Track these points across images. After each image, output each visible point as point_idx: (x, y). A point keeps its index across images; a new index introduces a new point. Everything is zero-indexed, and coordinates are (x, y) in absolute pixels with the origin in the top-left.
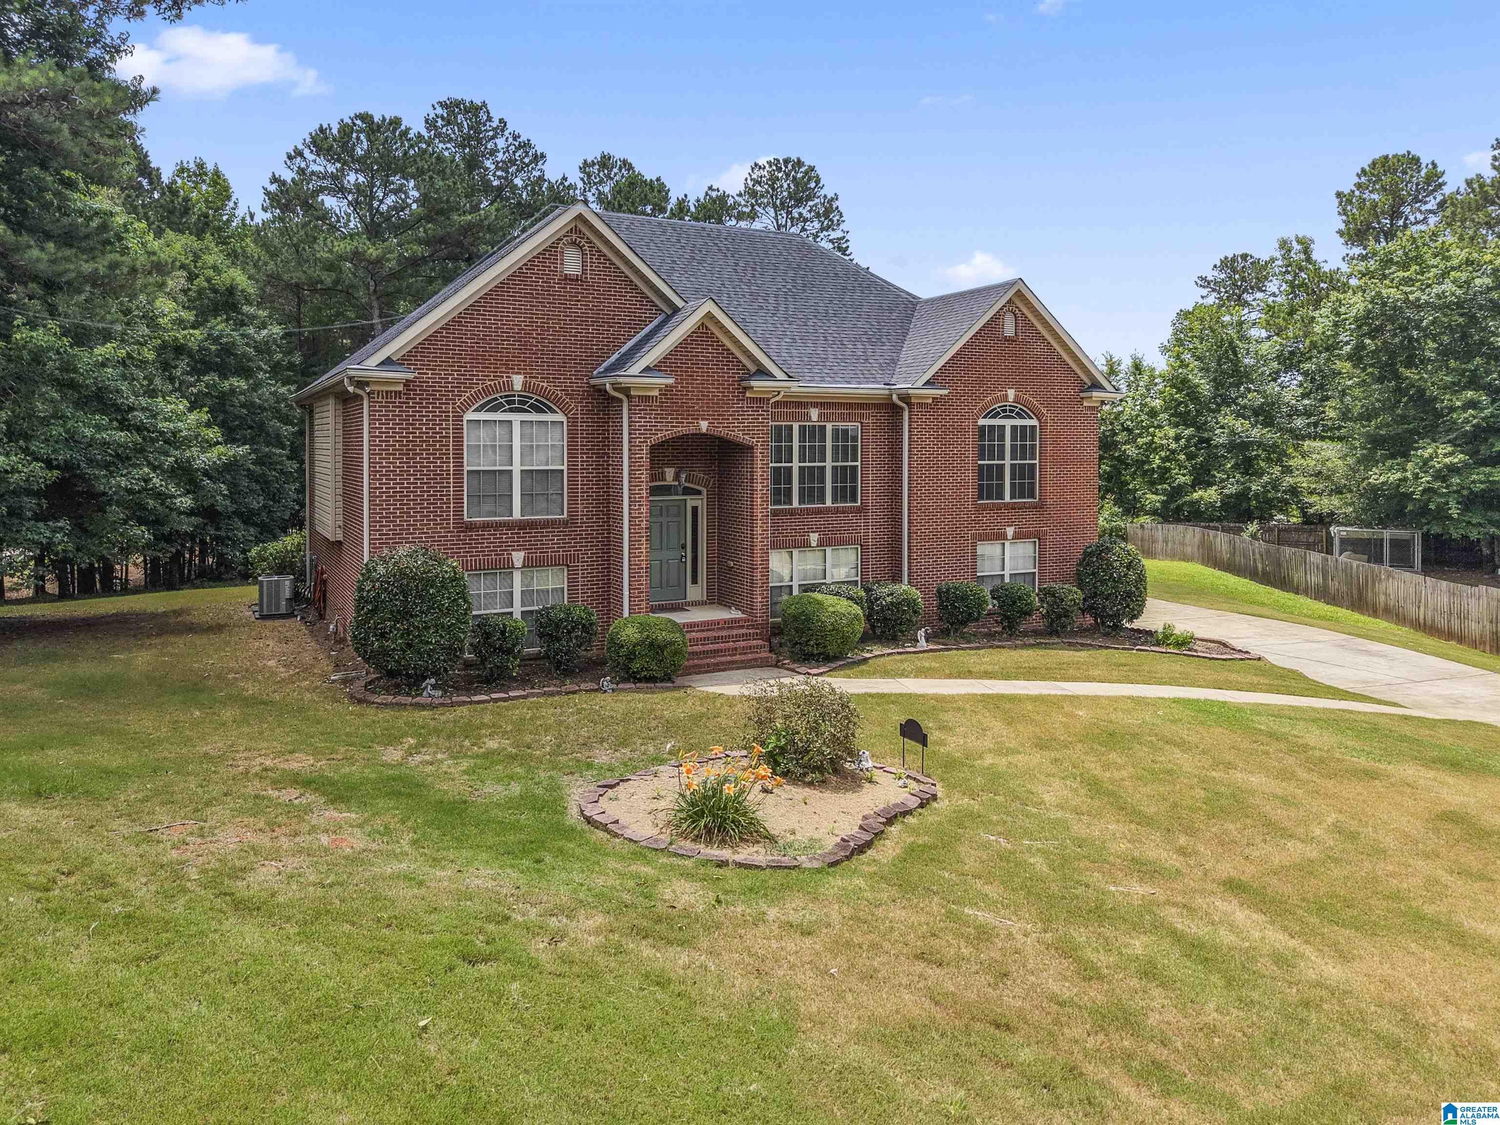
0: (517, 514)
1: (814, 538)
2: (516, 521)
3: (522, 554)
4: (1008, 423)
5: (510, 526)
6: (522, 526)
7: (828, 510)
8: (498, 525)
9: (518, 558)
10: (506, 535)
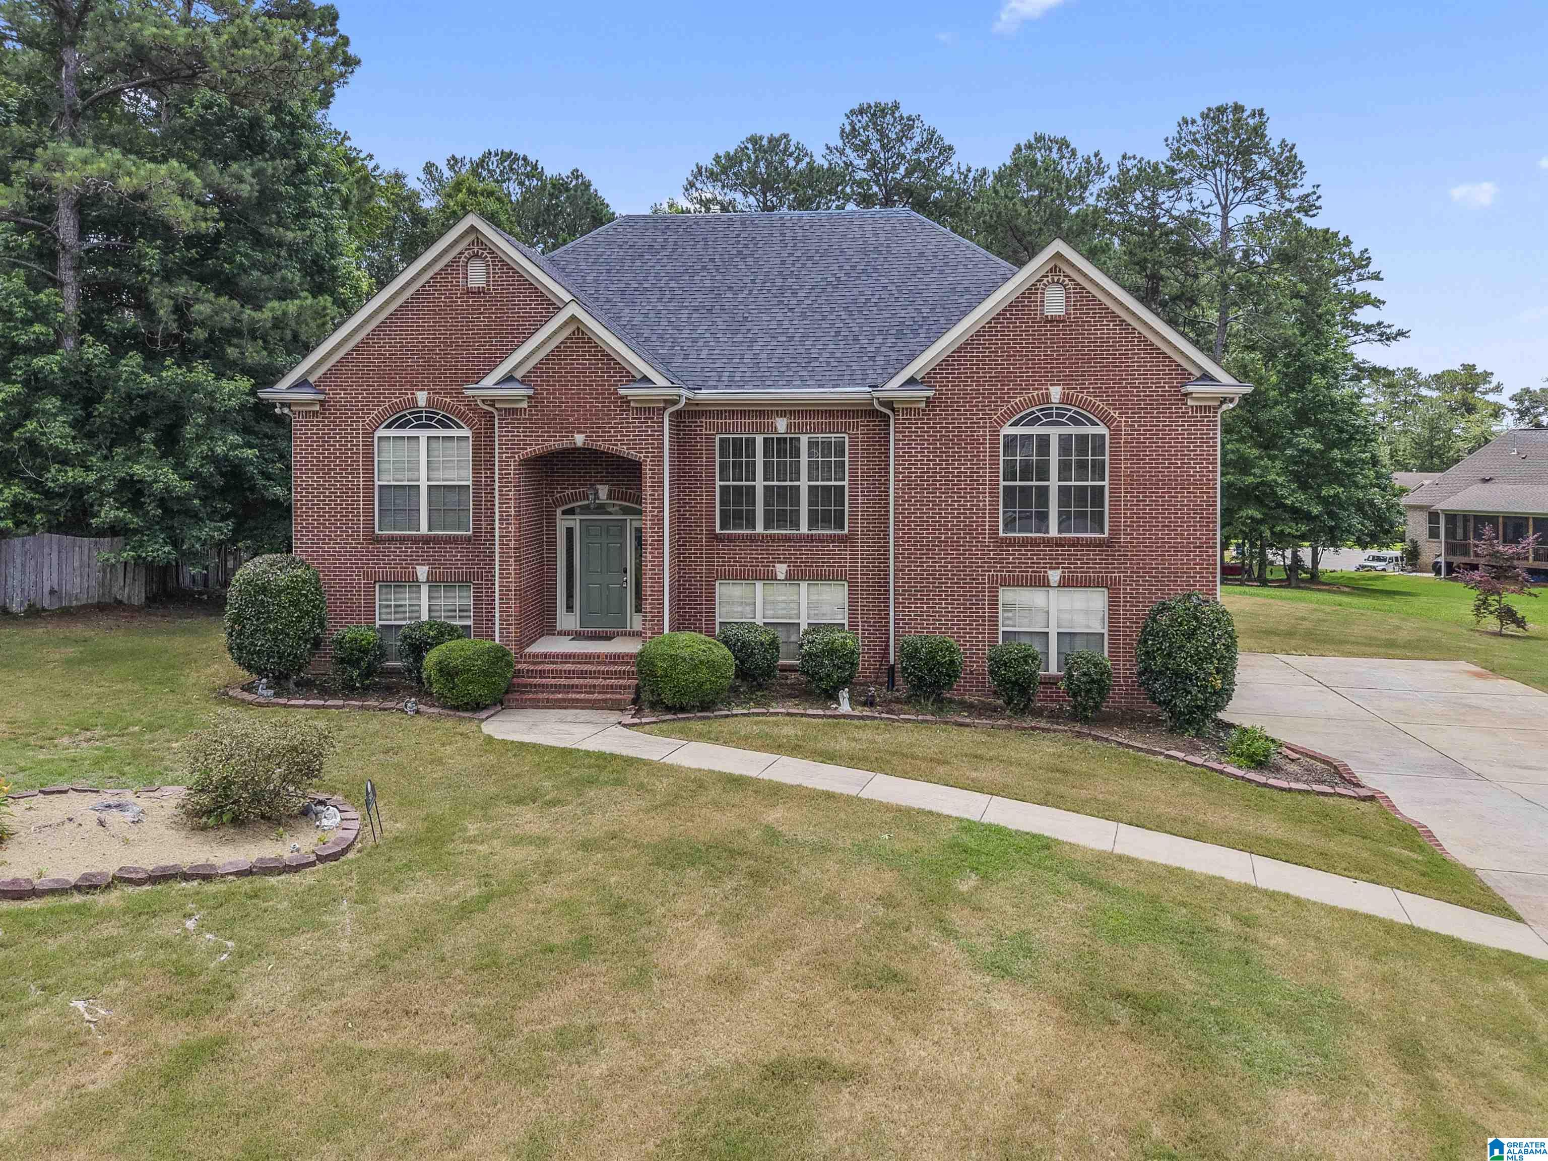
0: (424, 529)
1: (781, 570)
2: (423, 536)
3: (426, 568)
4: (1054, 432)
5: (415, 540)
6: (427, 540)
7: (801, 538)
8: (403, 539)
9: (422, 572)
10: (411, 549)
